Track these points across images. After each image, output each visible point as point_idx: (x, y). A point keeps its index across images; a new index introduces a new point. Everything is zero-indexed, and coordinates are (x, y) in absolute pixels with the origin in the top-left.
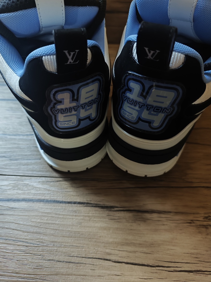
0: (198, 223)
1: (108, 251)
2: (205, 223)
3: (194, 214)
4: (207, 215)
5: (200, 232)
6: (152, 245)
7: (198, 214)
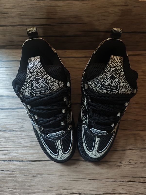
0: (117, 165)
1: (86, 176)
2: (120, 165)
3: (116, 161)
4: (121, 162)
5: (117, 168)
6: (101, 173)
7: (118, 161)
